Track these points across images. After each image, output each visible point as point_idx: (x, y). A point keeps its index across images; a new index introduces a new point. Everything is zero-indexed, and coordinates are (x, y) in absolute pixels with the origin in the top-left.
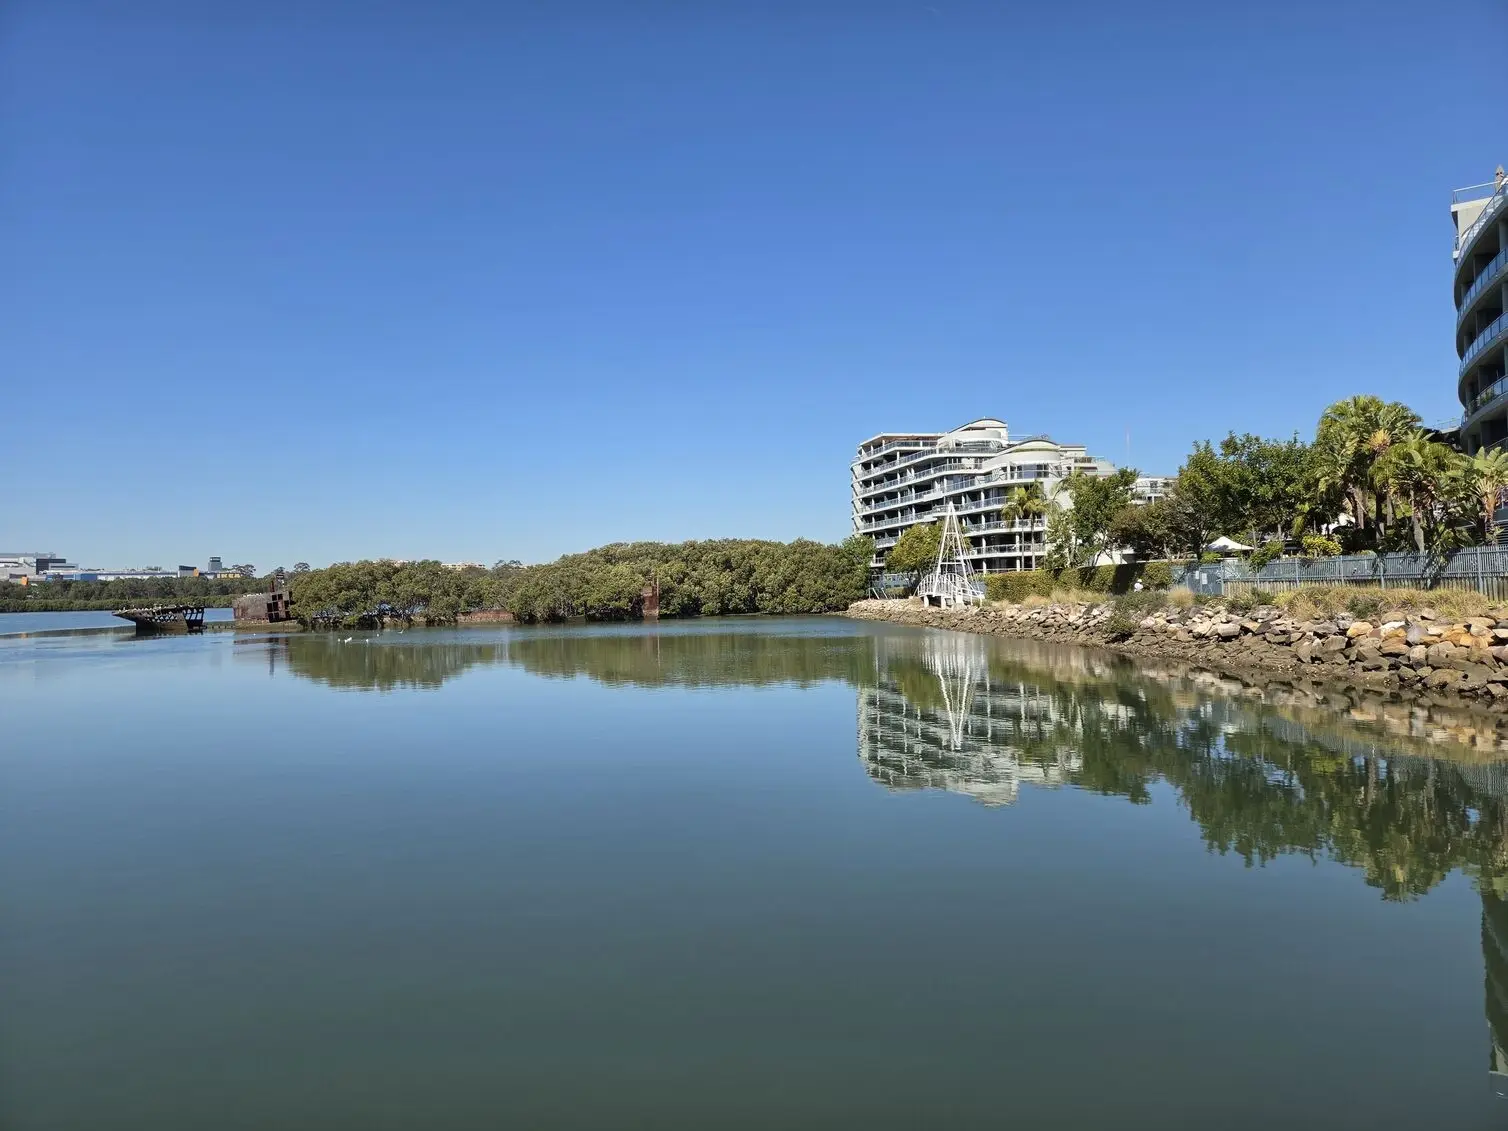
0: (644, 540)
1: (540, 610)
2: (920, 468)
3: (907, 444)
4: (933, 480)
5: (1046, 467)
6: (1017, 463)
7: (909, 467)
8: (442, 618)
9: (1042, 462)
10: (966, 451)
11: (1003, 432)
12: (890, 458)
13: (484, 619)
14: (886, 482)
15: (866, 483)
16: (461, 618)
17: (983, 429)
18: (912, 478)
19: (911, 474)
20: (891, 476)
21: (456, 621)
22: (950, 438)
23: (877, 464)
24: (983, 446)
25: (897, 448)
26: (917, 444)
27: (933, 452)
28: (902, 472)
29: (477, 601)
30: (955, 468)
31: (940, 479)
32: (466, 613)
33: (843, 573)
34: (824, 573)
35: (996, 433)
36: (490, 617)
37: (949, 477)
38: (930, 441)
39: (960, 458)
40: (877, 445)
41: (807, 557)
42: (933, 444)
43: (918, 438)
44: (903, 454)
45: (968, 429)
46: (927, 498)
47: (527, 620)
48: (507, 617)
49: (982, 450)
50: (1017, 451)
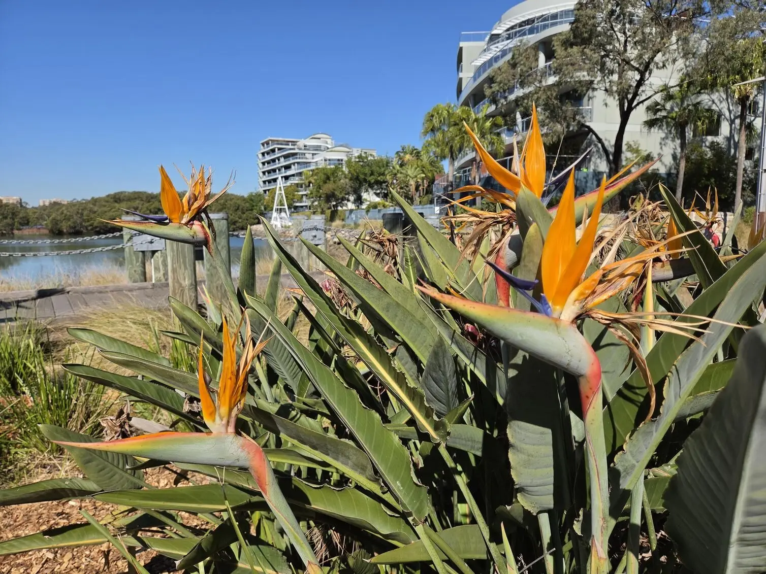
0: (137, 190)
1: (65, 227)
2: (286, 157)
3: (282, 144)
4: (291, 164)
5: (342, 160)
6: (328, 158)
7: (281, 156)
8: (4, 232)
9: (340, 158)
10: (308, 150)
11: (329, 141)
12: (273, 151)
13: (30, 233)
14: (272, 164)
15: (263, 164)
16: (16, 232)
17: (319, 138)
18: (283, 162)
19: (282, 159)
20: (274, 161)
21: (13, 234)
22: (302, 143)
23: (268, 153)
24: (318, 148)
25: (276, 146)
26: (288, 145)
27: (294, 149)
28: (278, 159)
29: (26, 222)
30: (302, 158)
31: (294, 164)
32: (19, 229)
33: (247, 210)
34: (236, 210)
35: (326, 141)
36: (34, 231)
37: (298, 163)
38: (294, 143)
39: (304, 154)
40: (267, 143)
41: (229, 202)
42: (294, 145)
43: (289, 141)
44: (279, 149)
45: (313, 138)
46: (289, 173)
47: (59, 234)
48: (46, 232)
49: (317, 150)
50: (331, 151)
